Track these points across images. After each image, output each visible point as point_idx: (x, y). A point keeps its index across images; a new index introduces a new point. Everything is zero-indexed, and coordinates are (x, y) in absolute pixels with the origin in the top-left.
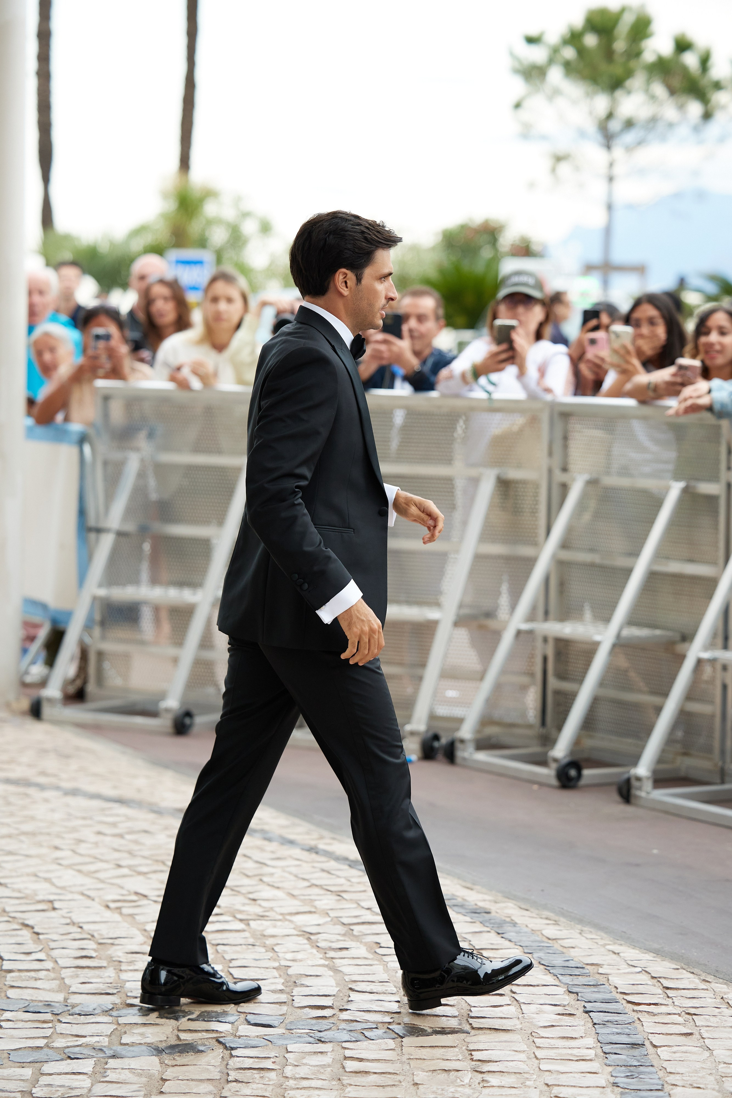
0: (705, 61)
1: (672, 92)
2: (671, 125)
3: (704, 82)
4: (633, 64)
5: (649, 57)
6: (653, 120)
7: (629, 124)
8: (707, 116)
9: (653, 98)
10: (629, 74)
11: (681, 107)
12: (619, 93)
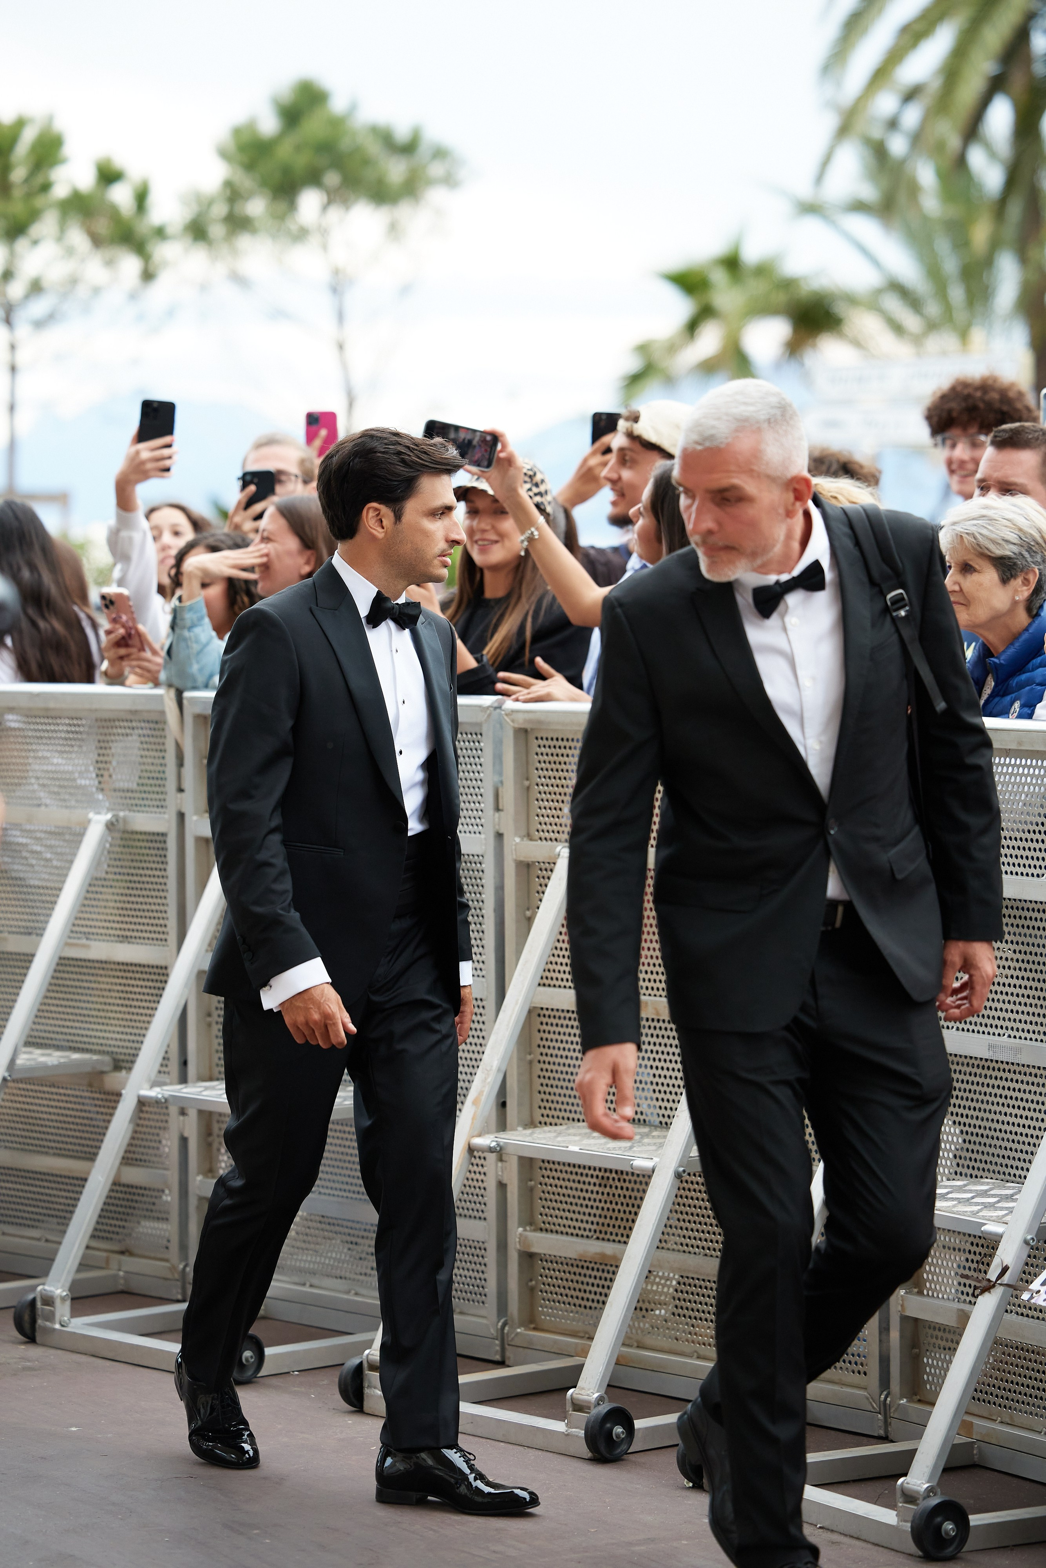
0: (141, 197)
1: (97, 241)
2: (96, 291)
3: (143, 227)
4: (39, 201)
5: (60, 191)
6: (73, 281)
7: (36, 288)
8: (148, 276)
9: (70, 252)
10: (34, 215)
11: (110, 263)
12: (22, 244)
